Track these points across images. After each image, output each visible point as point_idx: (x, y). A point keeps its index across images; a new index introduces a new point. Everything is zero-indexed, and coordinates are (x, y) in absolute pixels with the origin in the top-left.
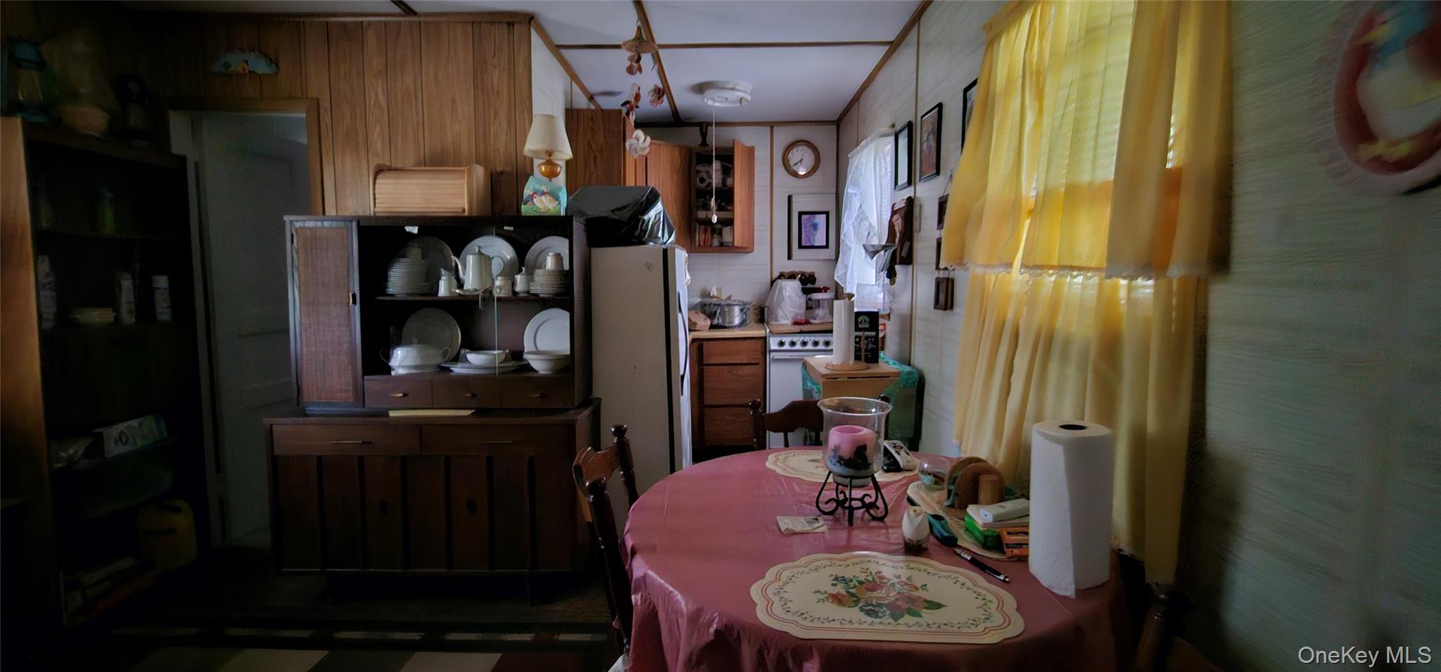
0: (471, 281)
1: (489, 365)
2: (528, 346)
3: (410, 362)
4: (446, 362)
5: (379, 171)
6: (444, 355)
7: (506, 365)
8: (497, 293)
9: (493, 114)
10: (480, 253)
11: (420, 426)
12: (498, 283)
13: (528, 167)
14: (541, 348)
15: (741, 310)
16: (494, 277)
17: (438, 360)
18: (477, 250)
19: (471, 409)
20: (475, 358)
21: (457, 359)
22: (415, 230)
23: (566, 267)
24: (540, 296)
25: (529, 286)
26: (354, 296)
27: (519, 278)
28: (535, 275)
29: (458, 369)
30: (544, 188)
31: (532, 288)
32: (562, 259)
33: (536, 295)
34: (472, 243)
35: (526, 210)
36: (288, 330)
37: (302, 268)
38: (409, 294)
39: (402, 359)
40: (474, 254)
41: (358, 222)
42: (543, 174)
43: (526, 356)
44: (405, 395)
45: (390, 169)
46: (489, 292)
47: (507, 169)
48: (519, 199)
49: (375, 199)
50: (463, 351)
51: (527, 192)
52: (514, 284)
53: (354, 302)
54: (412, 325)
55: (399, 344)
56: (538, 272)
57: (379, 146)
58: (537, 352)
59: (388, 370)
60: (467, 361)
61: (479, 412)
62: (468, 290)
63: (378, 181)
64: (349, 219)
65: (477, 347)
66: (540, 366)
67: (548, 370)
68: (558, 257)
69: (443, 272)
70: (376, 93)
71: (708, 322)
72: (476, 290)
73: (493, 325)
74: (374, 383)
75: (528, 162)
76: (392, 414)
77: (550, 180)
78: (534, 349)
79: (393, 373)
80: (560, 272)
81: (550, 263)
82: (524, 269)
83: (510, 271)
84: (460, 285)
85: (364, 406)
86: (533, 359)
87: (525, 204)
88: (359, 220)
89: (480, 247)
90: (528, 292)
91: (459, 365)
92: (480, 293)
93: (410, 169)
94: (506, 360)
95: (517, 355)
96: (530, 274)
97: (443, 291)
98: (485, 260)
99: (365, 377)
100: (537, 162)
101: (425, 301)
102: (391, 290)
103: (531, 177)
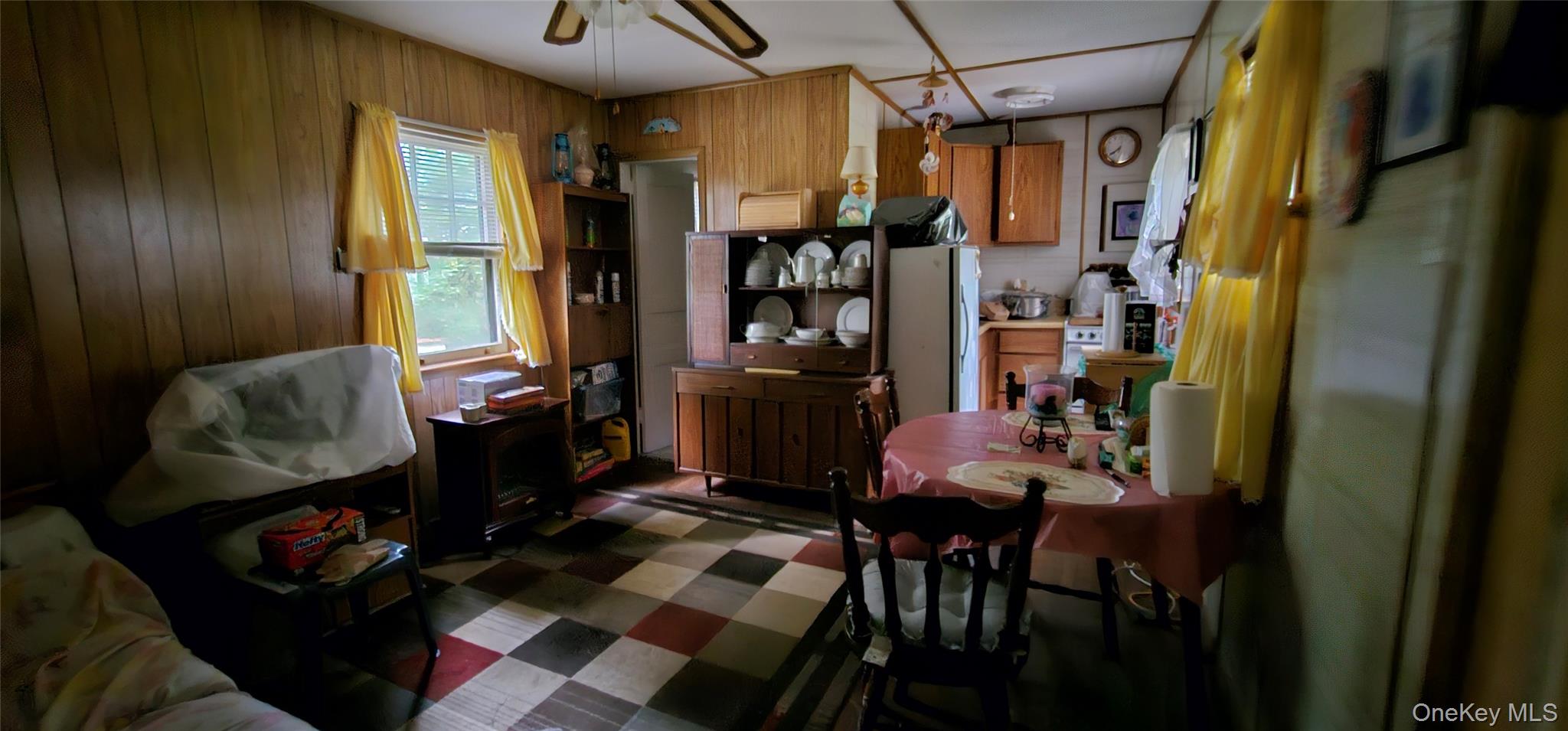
0: (800, 277)
1: (812, 339)
2: (840, 326)
3: (760, 334)
4: (782, 336)
5: (743, 197)
6: (781, 330)
7: (823, 339)
8: (818, 285)
9: (819, 145)
10: (808, 255)
11: (765, 379)
12: (819, 278)
13: (844, 188)
14: (849, 328)
15: (1042, 302)
16: (817, 271)
17: (777, 335)
18: (805, 252)
19: (797, 370)
20: (801, 333)
21: (788, 334)
22: (764, 239)
23: (869, 265)
24: (850, 288)
25: (841, 280)
26: (726, 287)
27: (834, 274)
28: (846, 272)
29: (790, 341)
30: (854, 205)
31: (843, 282)
32: (865, 258)
33: (846, 287)
34: (801, 248)
35: (841, 222)
36: (685, 311)
37: (695, 268)
38: (759, 286)
39: (754, 332)
40: (803, 256)
41: (729, 236)
42: (854, 191)
43: (837, 334)
44: (755, 357)
45: (750, 195)
46: (813, 284)
47: (829, 189)
48: (836, 214)
49: (739, 218)
50: (794, 328)
51: (841, 208)
52: (830, 279)
53: (726, 291)
54: (760, 309)
55: (752, 321)
56: (848, 269)
57: (742, 179)
58: (846, 331)
59: (744, 339)
60: (796, 336)
61: (803, 372)
62: (798, 283)
63: (742, 205)
64: (722, 233)
65: (803, 326)
66: (846, 341)
67: (853, 345)
68: (863, 257)
69: (782, 268)
70: (741, 137)
71: (1008, 313)
72: (804, 283)
73: (816, 309)
74: (736, 347)
75: (844, 181)
76: (748, 370)
77: (860, 198)
78: (844, 329)
79: (748, 342)
80: (864, 269)
81: (857, 262)
82: (838, 266)
83: (827, 270)
84: (793, 279)
85: (730, 364)
86: (842, 336)
87: (840, 218)
88: (729, 233)
89: (807, 251)
90: (840, 284)
91: (791, 338)
92: (806, 285)
93: (763, 194)
94: (823, 336)
95: (831, 333)
96: (842, 271)
97: (781, 284)
98: (811, 261)
99: (732, 344)
100: (851, 182)
101: (770, 291)
102: (748, 283)
103: (845, 196)
